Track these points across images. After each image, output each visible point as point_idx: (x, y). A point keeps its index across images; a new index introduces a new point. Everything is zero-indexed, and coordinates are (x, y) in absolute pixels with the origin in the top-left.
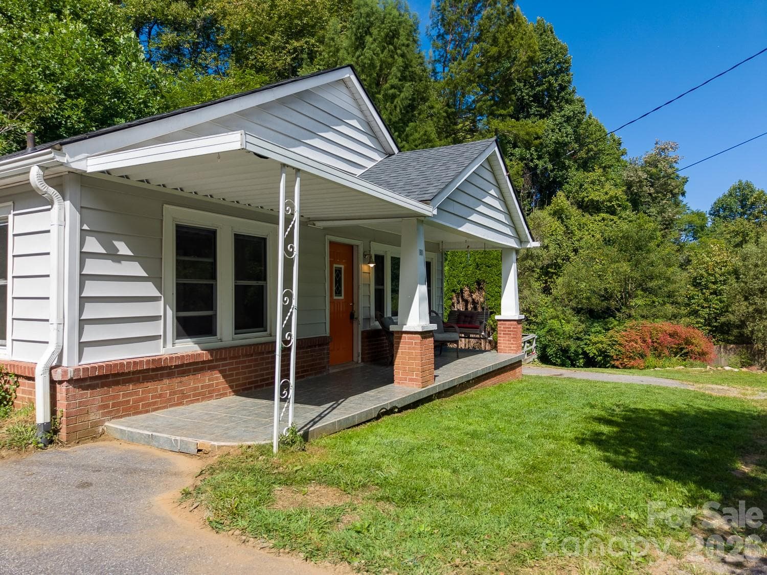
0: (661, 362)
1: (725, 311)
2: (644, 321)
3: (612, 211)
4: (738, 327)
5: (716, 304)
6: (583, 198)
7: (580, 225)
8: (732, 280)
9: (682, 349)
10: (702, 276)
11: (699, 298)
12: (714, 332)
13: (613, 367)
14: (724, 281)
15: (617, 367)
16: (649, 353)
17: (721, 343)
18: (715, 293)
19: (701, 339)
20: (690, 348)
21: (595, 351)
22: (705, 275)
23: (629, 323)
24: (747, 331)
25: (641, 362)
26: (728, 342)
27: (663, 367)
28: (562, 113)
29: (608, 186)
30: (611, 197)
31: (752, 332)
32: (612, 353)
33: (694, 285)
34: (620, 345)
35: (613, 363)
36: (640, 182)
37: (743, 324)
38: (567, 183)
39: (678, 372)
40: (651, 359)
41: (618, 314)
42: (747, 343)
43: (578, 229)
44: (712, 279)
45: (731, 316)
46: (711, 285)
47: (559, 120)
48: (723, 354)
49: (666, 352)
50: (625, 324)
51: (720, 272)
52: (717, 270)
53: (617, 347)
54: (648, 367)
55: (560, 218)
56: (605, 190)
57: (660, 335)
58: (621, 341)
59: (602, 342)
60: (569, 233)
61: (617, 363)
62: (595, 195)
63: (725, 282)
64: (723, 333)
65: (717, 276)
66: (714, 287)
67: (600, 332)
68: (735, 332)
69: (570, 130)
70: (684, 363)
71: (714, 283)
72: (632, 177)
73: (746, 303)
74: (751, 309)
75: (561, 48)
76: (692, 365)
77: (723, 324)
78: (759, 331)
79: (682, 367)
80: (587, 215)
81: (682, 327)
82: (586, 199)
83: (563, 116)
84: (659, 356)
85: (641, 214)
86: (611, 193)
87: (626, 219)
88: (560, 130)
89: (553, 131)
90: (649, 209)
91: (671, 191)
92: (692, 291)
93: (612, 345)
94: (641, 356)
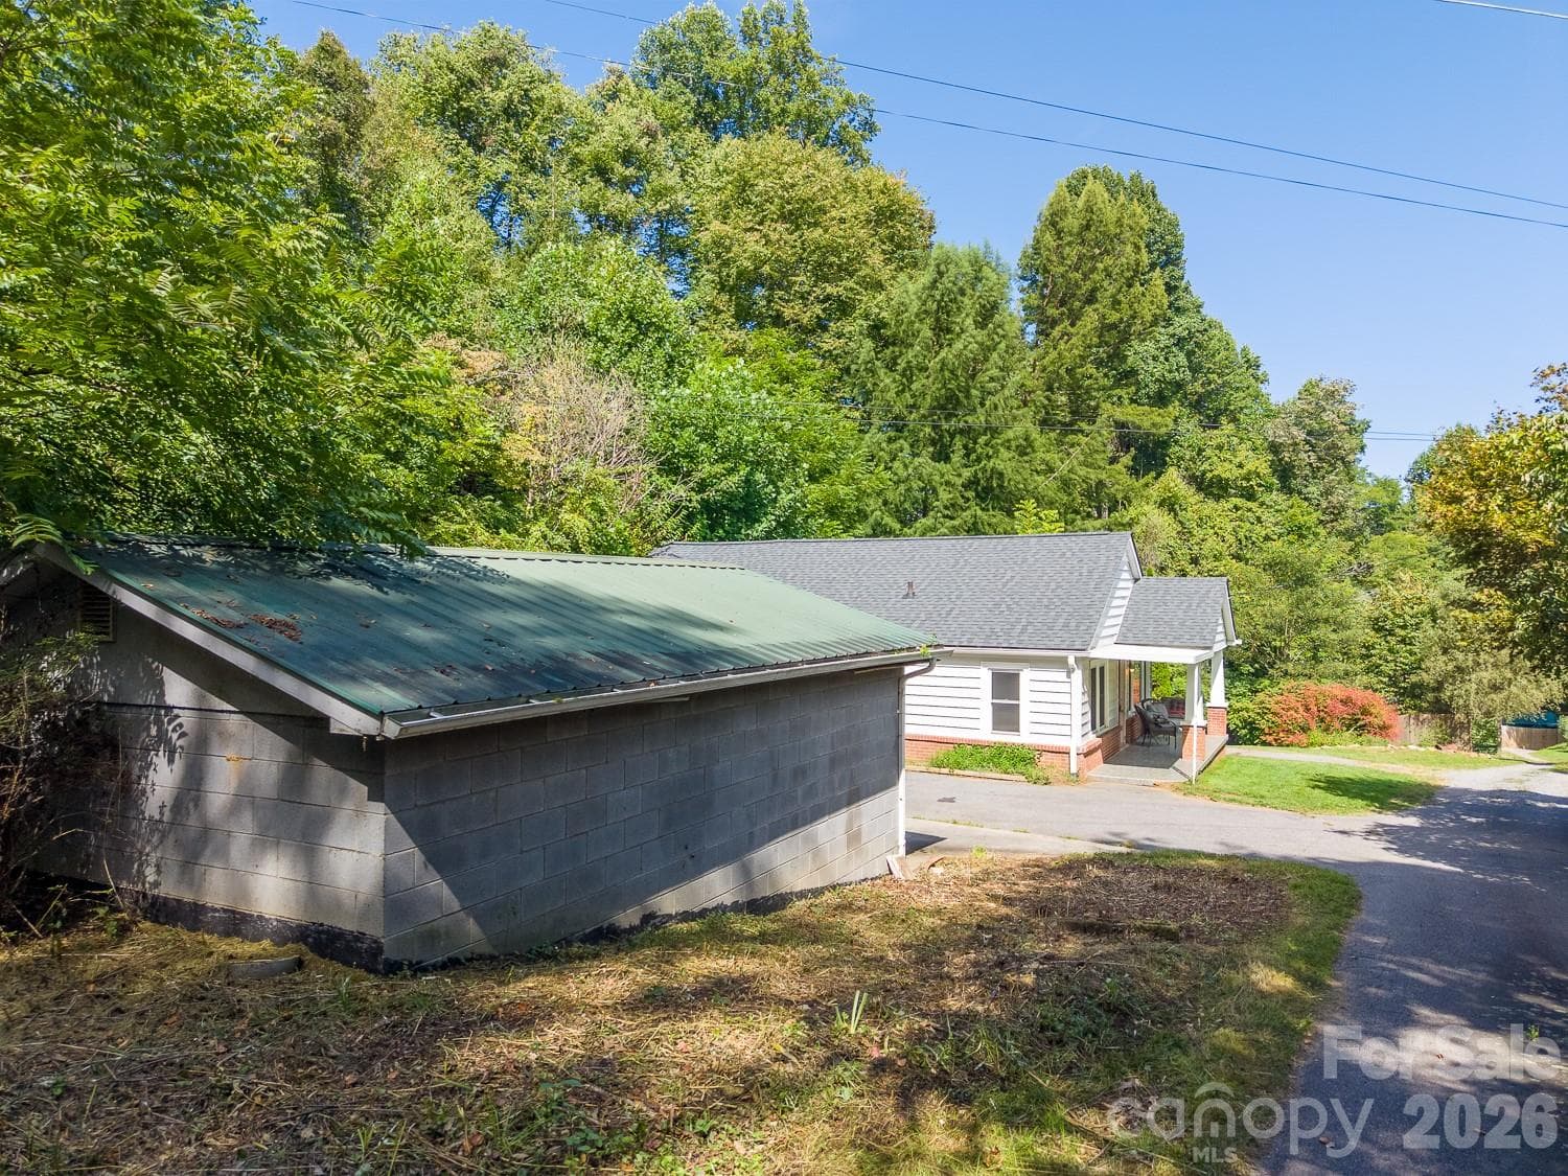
0: (1330, 738)
1: (1417, 667)
2: (1307, 682)
3: (1250, 496)
4: (1434, 690)
5: (1405, 658)
6: (1204, 473)
7: (1201, 519)
8: (1427, 623)
9: (1357, 721)
10: (1386, 616)
11: (1381, 647)
12: (1402, 695)
13: (1264, 743)
14: (1417, 624)
15: (1270, 745)
16: (1313, 725)
17: (1410, 711)
18: (1403, 641)
19: (1382, 707)
20: (1368, 719)
21: (1238, 722)
22: (1391, 615)
23: (1286, 684)
24: (1445, 695)
25: (1303, 738)
26: (1421, 710)
27: (1333, 744)
28: (1170, 330)
29: (1243, 452)
30: (1249, 473)
31: (1451, 698)
32: (1263, 724)
33: (1374, 629)
34: (1274, 714)
35: (1263, 738)
36: (1296, 444)
37: (1439, 687)
38: (1176, 442)
39: (1353, 751)
40: (1316, 734)
41: (1271, 671)
42: (1446, 712)
43: (1198, 526)
44: (1400, 622)
45: (1424, 674)
46: (1397, 630)
47: (1164, 341)
48: (1412, 727)
49: (1337, 724)
50: (1281, 686)
51: (1411, 613)
52: (1407, 609)
53: (1270, 716)
54: (1312, 744)
55: (1172, 510)
56: (1238, 460)
57: (1329, 701)
58: (1275, 708)
59: (1247, 710)
60: (1185, 533)
61: (1269, 739)
62: (1225, 471)
63: (1417, 626)
64: (1414, 697)
65: (1407, 618)
66: (1403, 633)
67: (1244, 695)
68: (1430, 696)
69: (1182, 359)
70: (1360, 739)
71: (1404, 627)
72: (1280, 437)
73: (1445, 658)
74: (1450, 667)
75: (1169, 224)
76: (1370, 743)
77: (1414, 686)
78: (1460, 696)
79: (1357, 745)
80: (1211, 503)
81: (1357, 688)
82: (1209, 475)
83: (1173, 336)
84: (1326, 730)
85: (1296, 499)
86: (1250, 466)
87: (1271, 507)
88: (1167, 359)
89: (1155, 358)
90: (1306, 486)
91: (1342, 459)
92: (1370, 636)
93: (1262, 715)
94: (1302, 729)
